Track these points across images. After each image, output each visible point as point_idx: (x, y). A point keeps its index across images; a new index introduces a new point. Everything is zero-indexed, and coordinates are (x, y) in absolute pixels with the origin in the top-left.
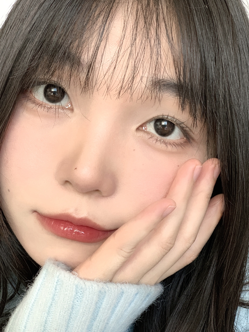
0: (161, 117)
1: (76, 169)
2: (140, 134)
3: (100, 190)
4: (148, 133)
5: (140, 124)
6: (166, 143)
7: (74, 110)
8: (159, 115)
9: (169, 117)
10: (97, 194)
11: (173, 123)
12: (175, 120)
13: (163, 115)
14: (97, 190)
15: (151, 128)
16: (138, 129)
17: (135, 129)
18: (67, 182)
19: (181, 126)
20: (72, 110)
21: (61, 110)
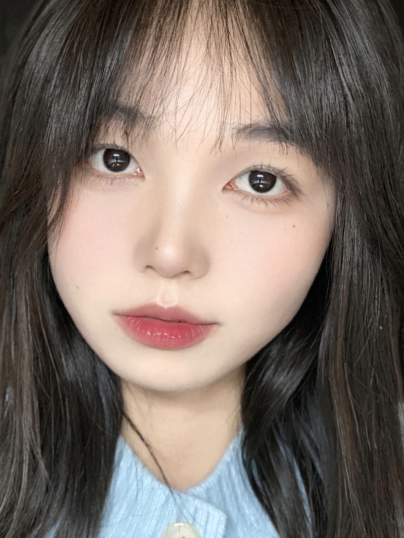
0: (253, 168)
1: (157, 248)
2: (230, 195)
3: (189, 270)
4: (239, 192)
5: (226, 182)
6: (263, 200)
7: (145, 176)
8: (249, 166)
9: (263, 167)
10: (187, 277)
11: (270, 172)
12: (272, 169)
13: (254, 166)
14: (187, 272)
15: (244, 184)
16: (224, 189)
17: (221, 190)
18: (149, 267)
19: (282, 175)
20: (143, 177)
21: (129, 178)
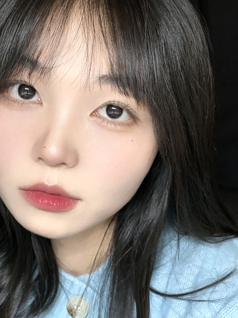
0: (109, 103)
1: (45, 147)
2: (94, 118)
3: (65, 162)
4: (100, 117)
5: (93, 110)
6: (115, 124)
7: (43, 104)
9: (115, 103)
10: (64, 166)
11: (119, 107)
12: (120, 104)
14: (64, 164)
15: (103, 113)
16: (91, 115)
17: (90, 115)
18: (40, 158)
19: (127, 109)
20: (41, 104)
21: (33, 104)
